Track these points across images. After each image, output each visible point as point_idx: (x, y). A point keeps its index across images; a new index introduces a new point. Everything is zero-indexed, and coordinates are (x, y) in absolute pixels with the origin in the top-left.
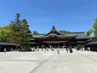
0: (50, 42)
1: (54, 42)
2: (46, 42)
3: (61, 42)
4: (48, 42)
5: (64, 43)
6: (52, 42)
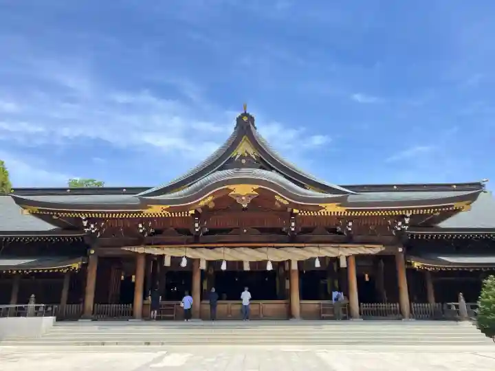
0: (204, 256)
1: (247, 256)
2: (169, 253)
3: (316, 253)
4: (185, 254)
5: (343, 264)
6: (225, 255)
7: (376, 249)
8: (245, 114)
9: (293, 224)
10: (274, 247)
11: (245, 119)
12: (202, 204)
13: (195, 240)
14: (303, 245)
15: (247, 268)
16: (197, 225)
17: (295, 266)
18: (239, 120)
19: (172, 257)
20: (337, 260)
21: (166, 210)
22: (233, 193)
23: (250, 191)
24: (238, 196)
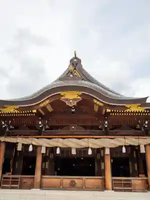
8: (76, 58)
9: (106, 122)
10: (93, 138)
11: (75, 60)
12: (42, 105)
13: (39, 133)
14: (114, 137)
15: (74, 152)
16: (40, 123)
17: (107, 152)
18: (71, 61)
19: (23, 145)
21: (17, 109)
22: (63, 98)
23: (76, 97)
24: (67, 100)
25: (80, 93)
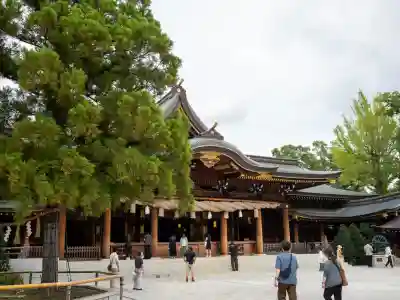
7: (275, 205)
8: (179, 86)
9: (227, 184)
10: (213, 200)
11: (179, 90)
14: (231, 200)
15: (193, 216)
17: (226, 216)
20: (252, 212)
22: (202, 157)
23: (215, 157)
24: (207, 160)
25: (219, 154)
